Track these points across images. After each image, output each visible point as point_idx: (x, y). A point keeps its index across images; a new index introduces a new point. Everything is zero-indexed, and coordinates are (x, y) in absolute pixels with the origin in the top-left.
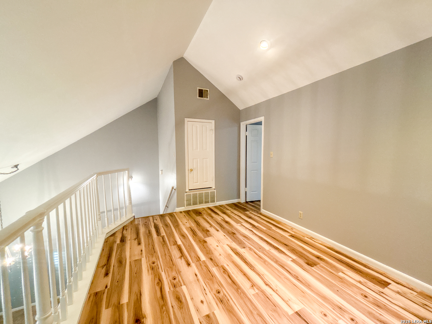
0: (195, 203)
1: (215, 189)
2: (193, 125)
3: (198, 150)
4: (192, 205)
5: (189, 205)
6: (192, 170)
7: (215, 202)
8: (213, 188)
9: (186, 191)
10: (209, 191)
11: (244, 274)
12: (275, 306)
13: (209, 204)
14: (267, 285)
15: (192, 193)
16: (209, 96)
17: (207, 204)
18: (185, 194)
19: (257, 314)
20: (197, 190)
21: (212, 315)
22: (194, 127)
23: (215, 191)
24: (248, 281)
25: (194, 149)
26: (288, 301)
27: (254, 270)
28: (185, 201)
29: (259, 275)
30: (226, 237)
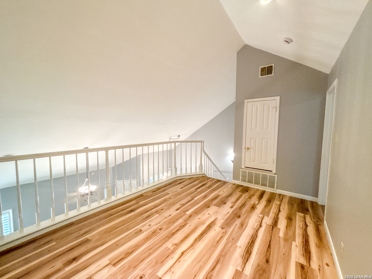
0: (250, 181)
1: (275, 174)
2: (252, 105)
3: (257, 129)
4: (247, 182)
5: (244, 180)
6: (248, 149)
7: (274, 188)
8: (273, 172)
9: (242, 167)
10: (268, 174)
11: (186, 237)
12: (162, 262)
13: (266, 187)
14: (183, 253)
15: (247, 171)
16: (273, 72)
17: (264, 187)
18: (241, 170)
19: (150, 253)
20: (255, 169)
21: (142, 232)
22: (254, 107)
23: (276, 176)
24: (181, 240)
25: (253, 128)
26: (171, 271)
27: (195, 242)
28: (241, 177)
29: (192, 245)
30: (227, 214)
